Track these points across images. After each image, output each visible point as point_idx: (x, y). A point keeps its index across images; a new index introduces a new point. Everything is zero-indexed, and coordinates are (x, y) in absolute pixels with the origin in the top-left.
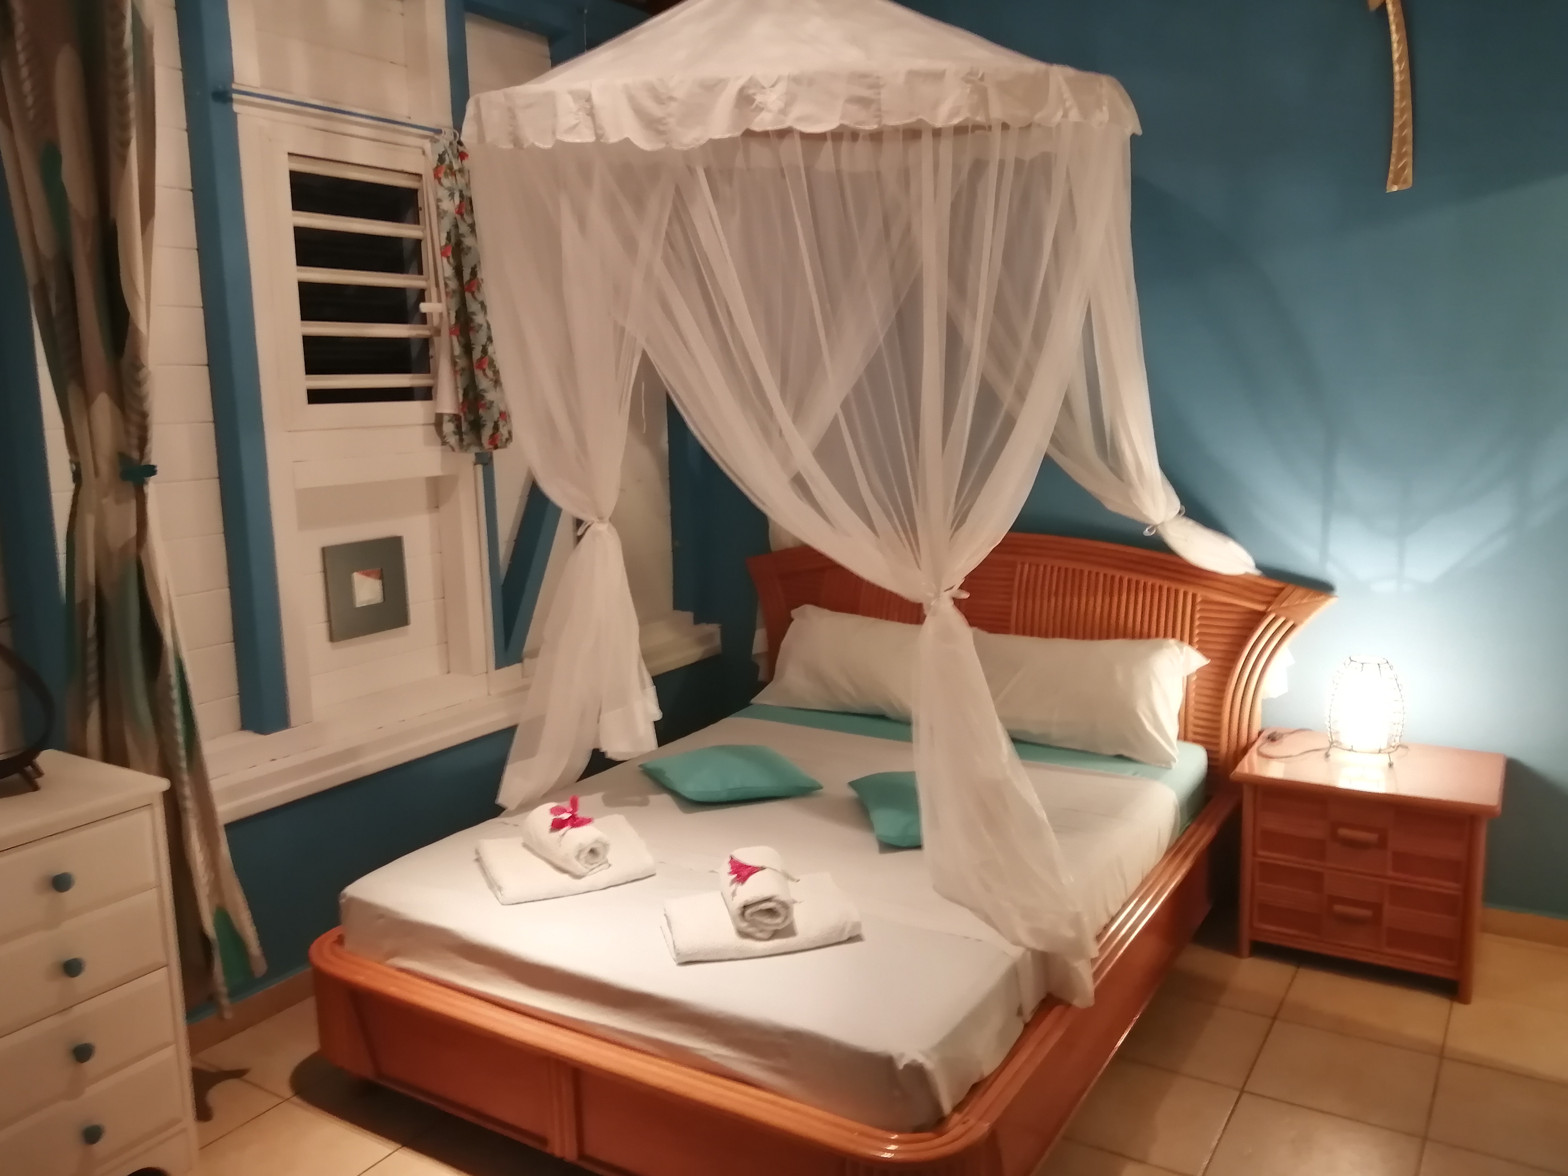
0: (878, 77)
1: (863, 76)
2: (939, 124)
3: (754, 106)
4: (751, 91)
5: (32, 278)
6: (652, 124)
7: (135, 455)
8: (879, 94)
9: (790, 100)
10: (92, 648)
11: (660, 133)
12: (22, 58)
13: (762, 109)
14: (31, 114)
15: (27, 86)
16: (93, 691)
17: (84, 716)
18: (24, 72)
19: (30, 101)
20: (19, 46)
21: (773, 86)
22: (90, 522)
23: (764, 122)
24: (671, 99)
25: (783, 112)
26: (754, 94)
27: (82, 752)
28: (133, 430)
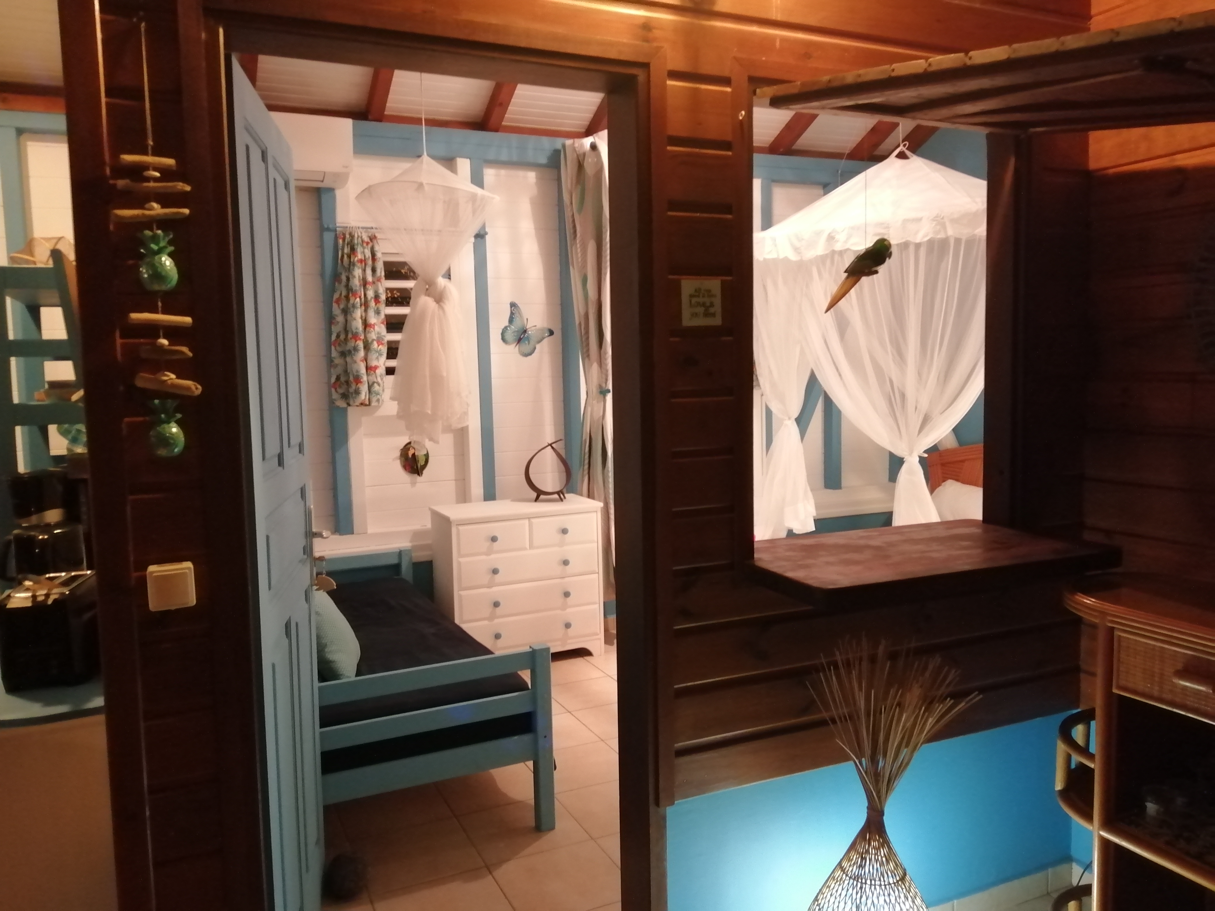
0: (888, 224)
1: (882, 224)
2: (918, 241)
3: (834, 240)
4: (833, 235)
5: (577, 322)
6: (796, 250)
7: (604, 385)
8: (889, 231)
9: (849, 237)
10: (587, 456)
11: (799, 253)
12: (578, 246)
13: (838, 241)
14: (580, 265)
15: (579, 255)
16: (586, 472)
17: (583, 481)
18: (579, 250)
19: (580, 260)
20: (578, 241)
21: (843, 231)
22: (589, 409)
23: (838, 247)
24: (803, 239)
25: (846, 242)
26: (835, 235)
27: (581, 495)
28: (604, 376)
